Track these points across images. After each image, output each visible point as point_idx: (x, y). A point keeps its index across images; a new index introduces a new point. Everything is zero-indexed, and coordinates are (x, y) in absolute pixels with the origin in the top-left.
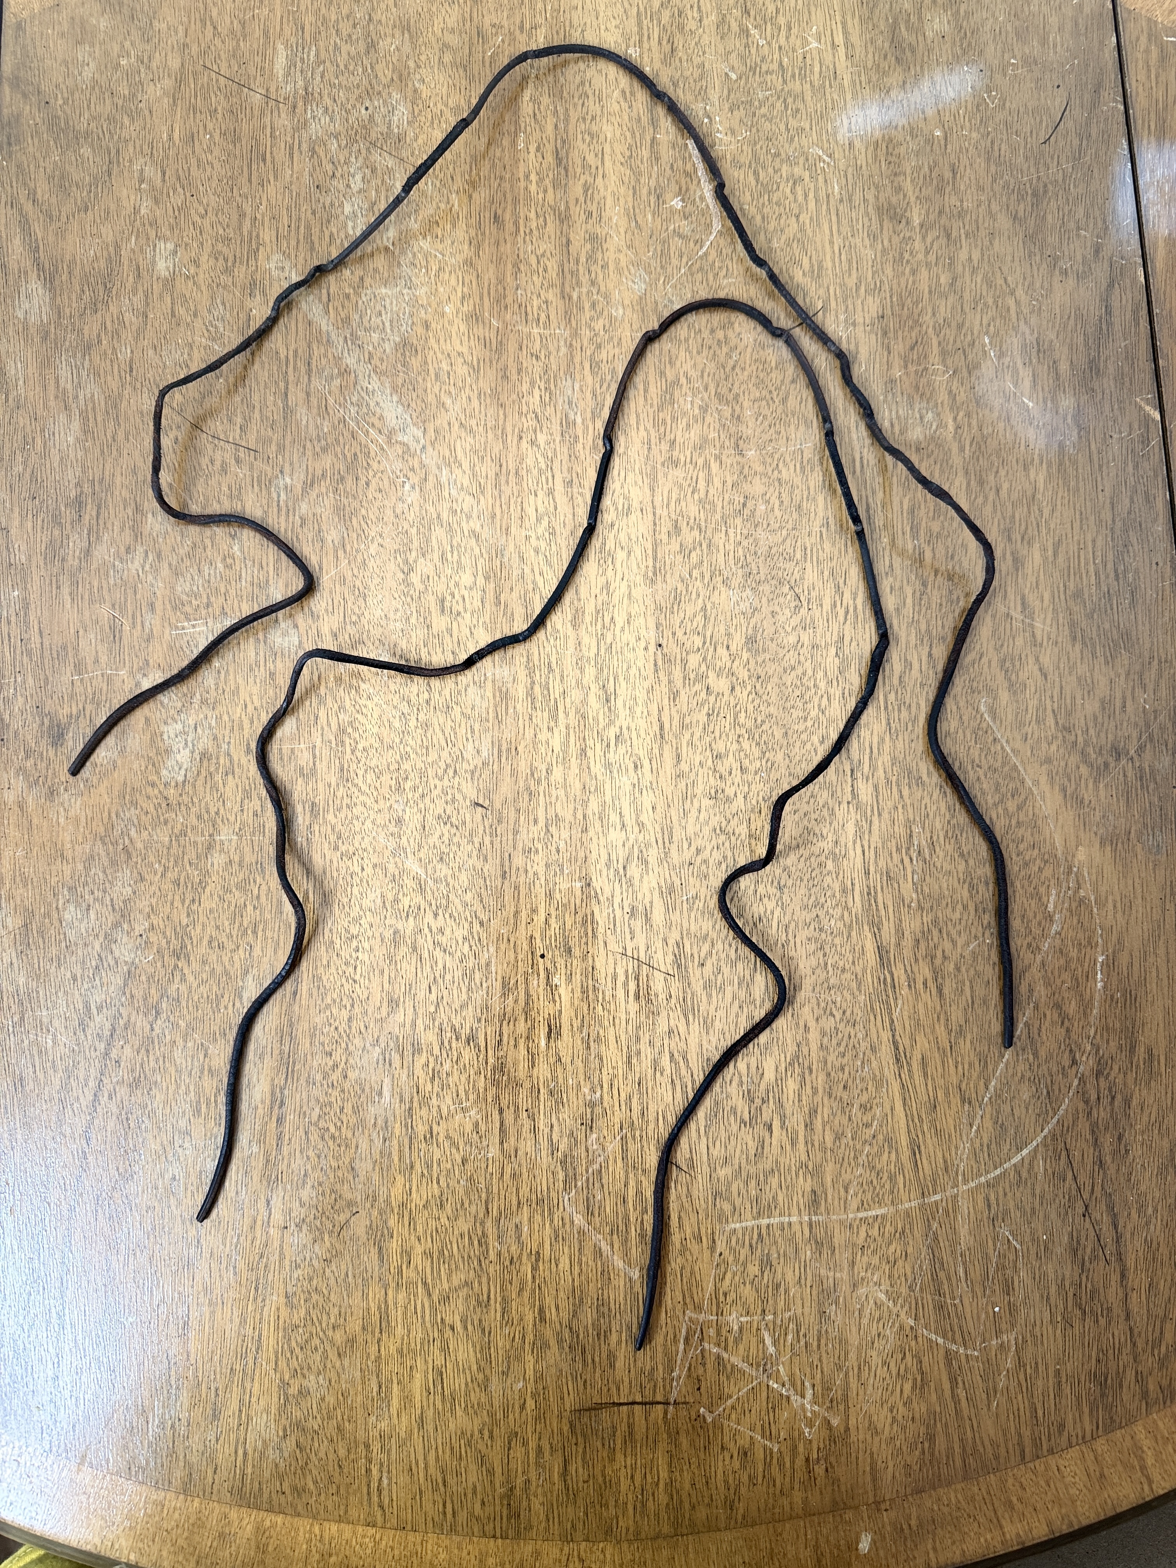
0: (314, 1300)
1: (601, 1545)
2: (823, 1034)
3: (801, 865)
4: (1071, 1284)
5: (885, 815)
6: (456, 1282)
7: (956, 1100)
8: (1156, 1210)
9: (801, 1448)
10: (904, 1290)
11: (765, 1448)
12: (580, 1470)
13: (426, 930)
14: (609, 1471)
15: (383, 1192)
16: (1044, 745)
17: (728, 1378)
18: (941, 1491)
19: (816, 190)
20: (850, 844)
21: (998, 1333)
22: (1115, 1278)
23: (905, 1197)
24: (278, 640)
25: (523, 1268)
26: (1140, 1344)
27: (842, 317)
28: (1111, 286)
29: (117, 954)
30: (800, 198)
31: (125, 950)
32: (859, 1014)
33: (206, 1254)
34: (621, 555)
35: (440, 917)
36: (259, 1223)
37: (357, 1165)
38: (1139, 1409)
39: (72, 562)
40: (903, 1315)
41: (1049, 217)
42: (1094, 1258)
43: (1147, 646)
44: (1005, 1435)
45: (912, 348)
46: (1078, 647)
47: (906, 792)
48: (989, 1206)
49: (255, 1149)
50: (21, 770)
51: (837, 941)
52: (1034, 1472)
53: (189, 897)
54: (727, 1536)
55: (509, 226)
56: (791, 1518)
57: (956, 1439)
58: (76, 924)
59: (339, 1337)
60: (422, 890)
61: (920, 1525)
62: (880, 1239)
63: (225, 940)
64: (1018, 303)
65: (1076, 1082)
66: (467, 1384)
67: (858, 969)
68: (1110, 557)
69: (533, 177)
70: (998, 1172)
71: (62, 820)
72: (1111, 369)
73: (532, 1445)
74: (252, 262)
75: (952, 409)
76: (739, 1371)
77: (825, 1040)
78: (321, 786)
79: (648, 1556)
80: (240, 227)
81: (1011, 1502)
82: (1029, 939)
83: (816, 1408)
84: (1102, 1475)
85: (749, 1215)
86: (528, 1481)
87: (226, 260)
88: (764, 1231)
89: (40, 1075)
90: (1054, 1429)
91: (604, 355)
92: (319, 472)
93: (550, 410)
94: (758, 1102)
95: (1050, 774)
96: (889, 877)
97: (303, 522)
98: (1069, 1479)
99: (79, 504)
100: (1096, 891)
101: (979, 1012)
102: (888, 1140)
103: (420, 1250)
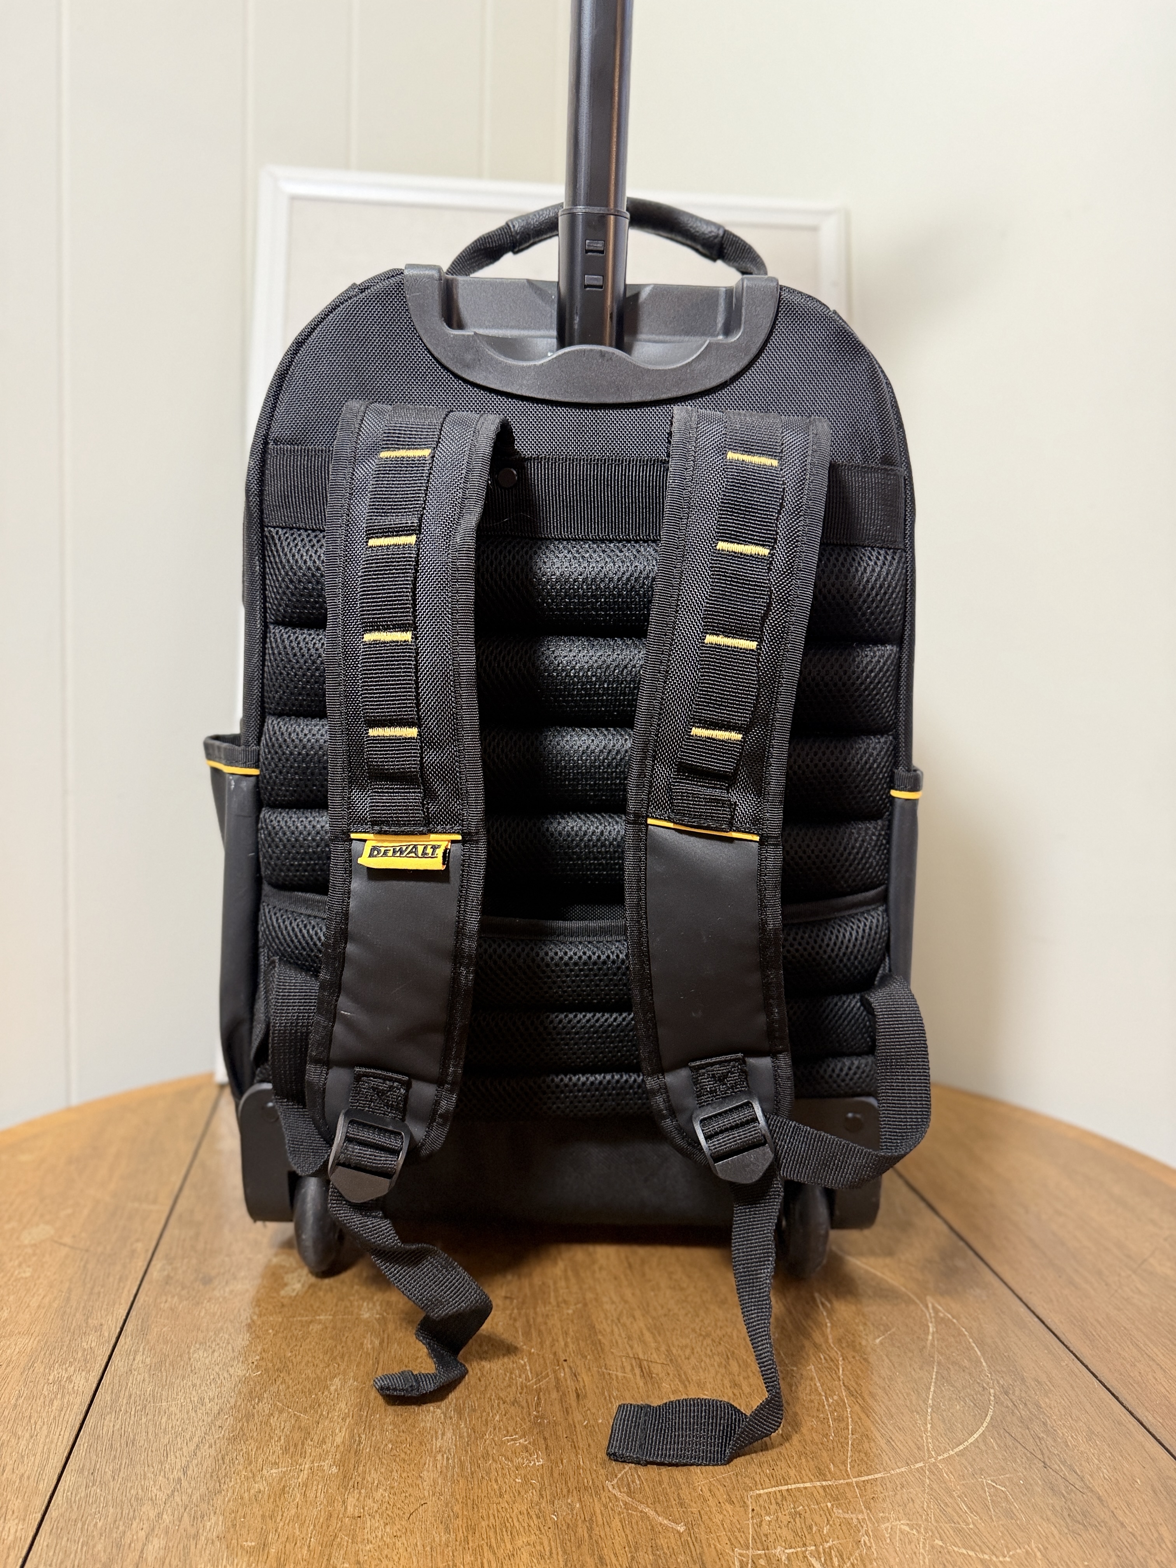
4: (1062, 1509)
7: (906, 1411)
8: (1100, 1461)
10: (923, 1523)
15: (448, 1489)
21: (1020, 1544)
22: (1096, 1502)
23: (893, 1465)
25: (580, 1530)
29: (232, 1371)
31: (239, 1370)
33: (282, 1539)
36: (335, 1515)
37: (425, 1474)
40: (930, 1539)
42: (1070, 1491)
48: (965, 1467)
49: (334, 1470)
53: (294, 1344)
58: (202, 1359)
62: (885, 1492)
63: (319, 1361)
65: (992, 1398)
70: (961, 1447)
71: (202, 1314)
85: (768, 1485)
88: (785, 1493)
89: (151, 1437)
95: (890, 1269)
100: (950, 1313)
101: (900, 1368)
103: (484, 1524)
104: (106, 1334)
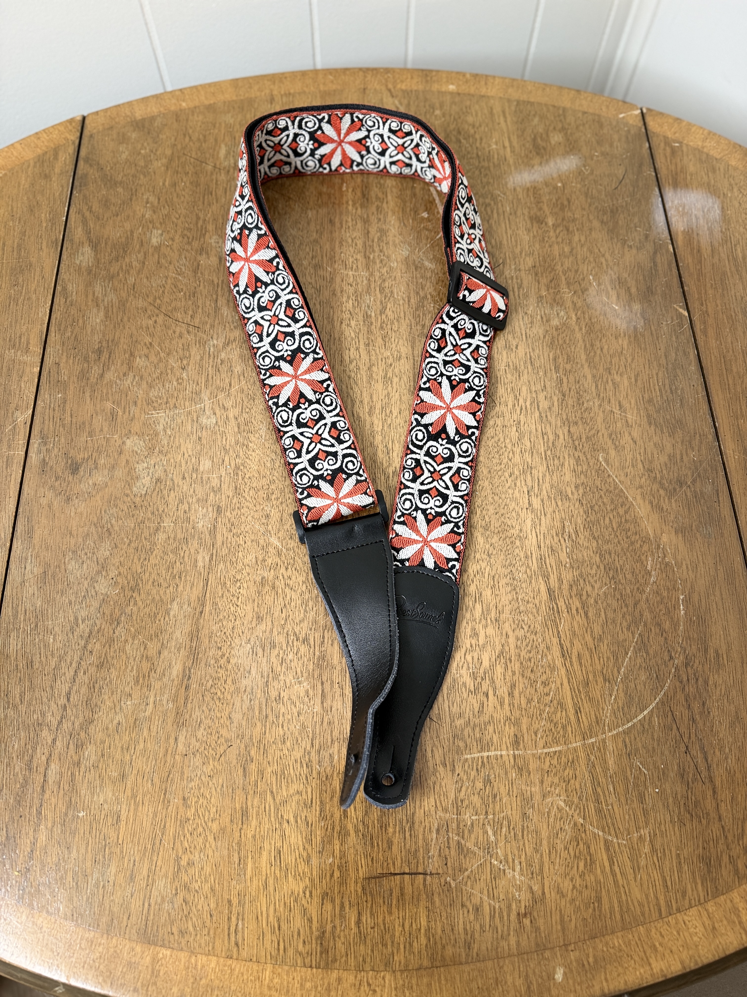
0: (200, 802)
1: (382, 974)
2: (517, 639)
3: (500, 543)
4: (682, 797)
5: (548, 516)
6: (291, 791)
7: (600, 680)
8: (730, 750)
9: (514, 906)
10: (576, 800)
11: (490, 905)
12: (369, 920)
13: (281, 577)
14: (387, 919)
15: (248, 733)
16: (638, 479)
17: (465, 857)
18: (608, 938)
19: (498, 209)
20: (529, 531)
21: (638, 829)
22: (709, 793)
23: (573, 740)
24: (205, 421)
25: (334, 782)
26: (730, 838)
27: (513, 267)
28: (655, 253)
29: (97, 588)
30: (489, 213)
31: (102, 587)
32: (539, 628)
33: (135, 772)
34: (396, 380)
35: (290, 570)
36: (170, 752)
37: (233, 715)
38: (734, 881)
39: (93, 380)
40: (576, 816)
41: (620, 222)
42: (695, 780)
43: (692, 427)
44: (647, 899)
45: (551, 281)
46: (653, 427)
47: (560, 503)
48: (626, 746)
49: (171, 705)
50: (52, 487)
51: (524, 585)
52: (668, 923)
53: (143, 557)
54: (467, 968)
55: (338, 225)
56: (509, 956)
57: (615, 901)
58: (75, 571)
59: (215, 826)
60: (279, 555)
61: (596, 961)
62: (558, 766)
63: (162, 581)
64: (606, 261)
65: (673, 670)
66: (296, 859)
67: (537, 602)
68: (667, 382)
69: (350, 203)
70: (630, 724)
71: (72, 514)
72: (659, 291)
73: (337, 901)
74: (202, 239)
75: (574, 310)
76: (472, 852)
77: (519, 643)
78: (223, 496)
79: (414, 981)
80: (197, 223)
81: (655, 946)
82: (638, 585)
83: (523, 878)
84: (714, 928)
85: (475, 750)
86: (334, 927)
87: (188, 238)
88: (485, 760)
89: (43, 659)
90: (679, 896)
91: (387, 284)
92: (232, 338)
93: (357, 310)
94: (479, 679)
95: (642, 494)
96: (552, 550)
97: (222, 362)
98: (692, 930)
99: (99, 352)
100: (675, 558)
101: (611, 627)
102: (561, 704)
103: (269, 770)
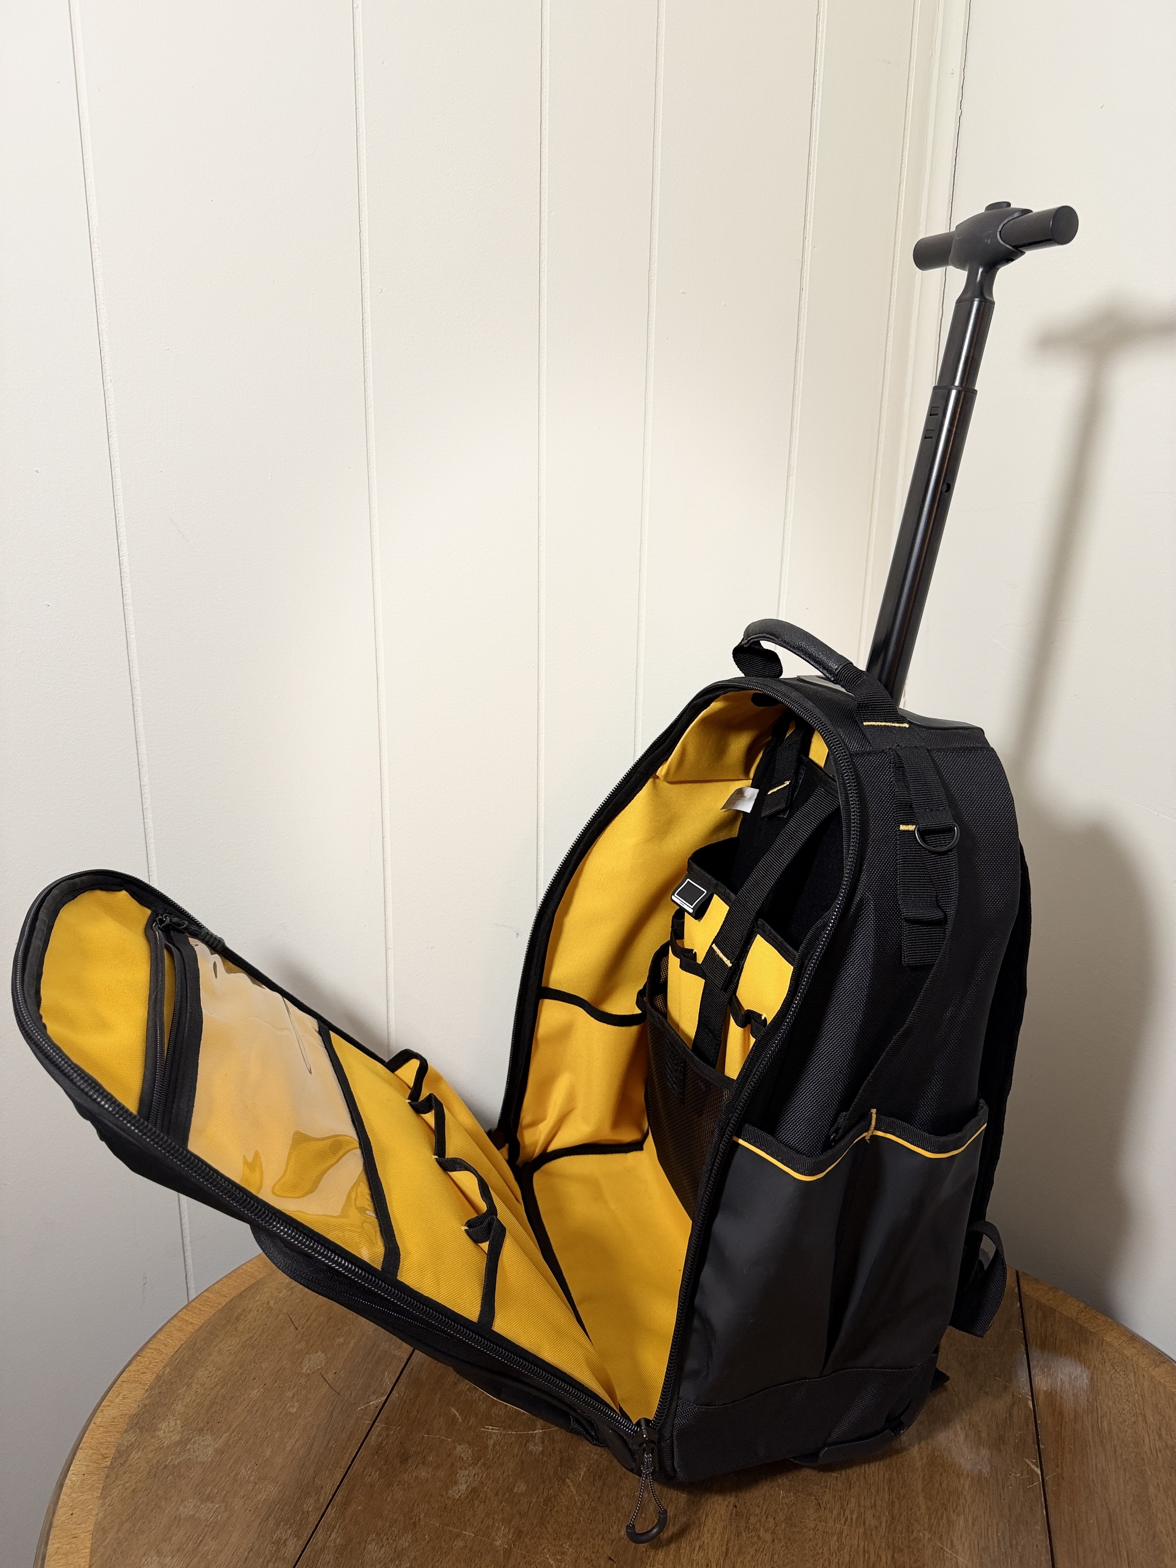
41: (979, 1368)
50: (380, 1469)
68: (1007, 1534)
71: (389, 1499)
72: (1012, 1443)
104: (321, 1500)
